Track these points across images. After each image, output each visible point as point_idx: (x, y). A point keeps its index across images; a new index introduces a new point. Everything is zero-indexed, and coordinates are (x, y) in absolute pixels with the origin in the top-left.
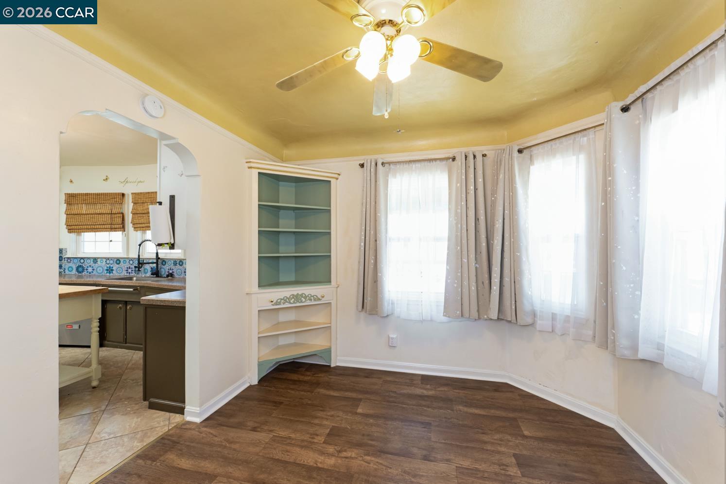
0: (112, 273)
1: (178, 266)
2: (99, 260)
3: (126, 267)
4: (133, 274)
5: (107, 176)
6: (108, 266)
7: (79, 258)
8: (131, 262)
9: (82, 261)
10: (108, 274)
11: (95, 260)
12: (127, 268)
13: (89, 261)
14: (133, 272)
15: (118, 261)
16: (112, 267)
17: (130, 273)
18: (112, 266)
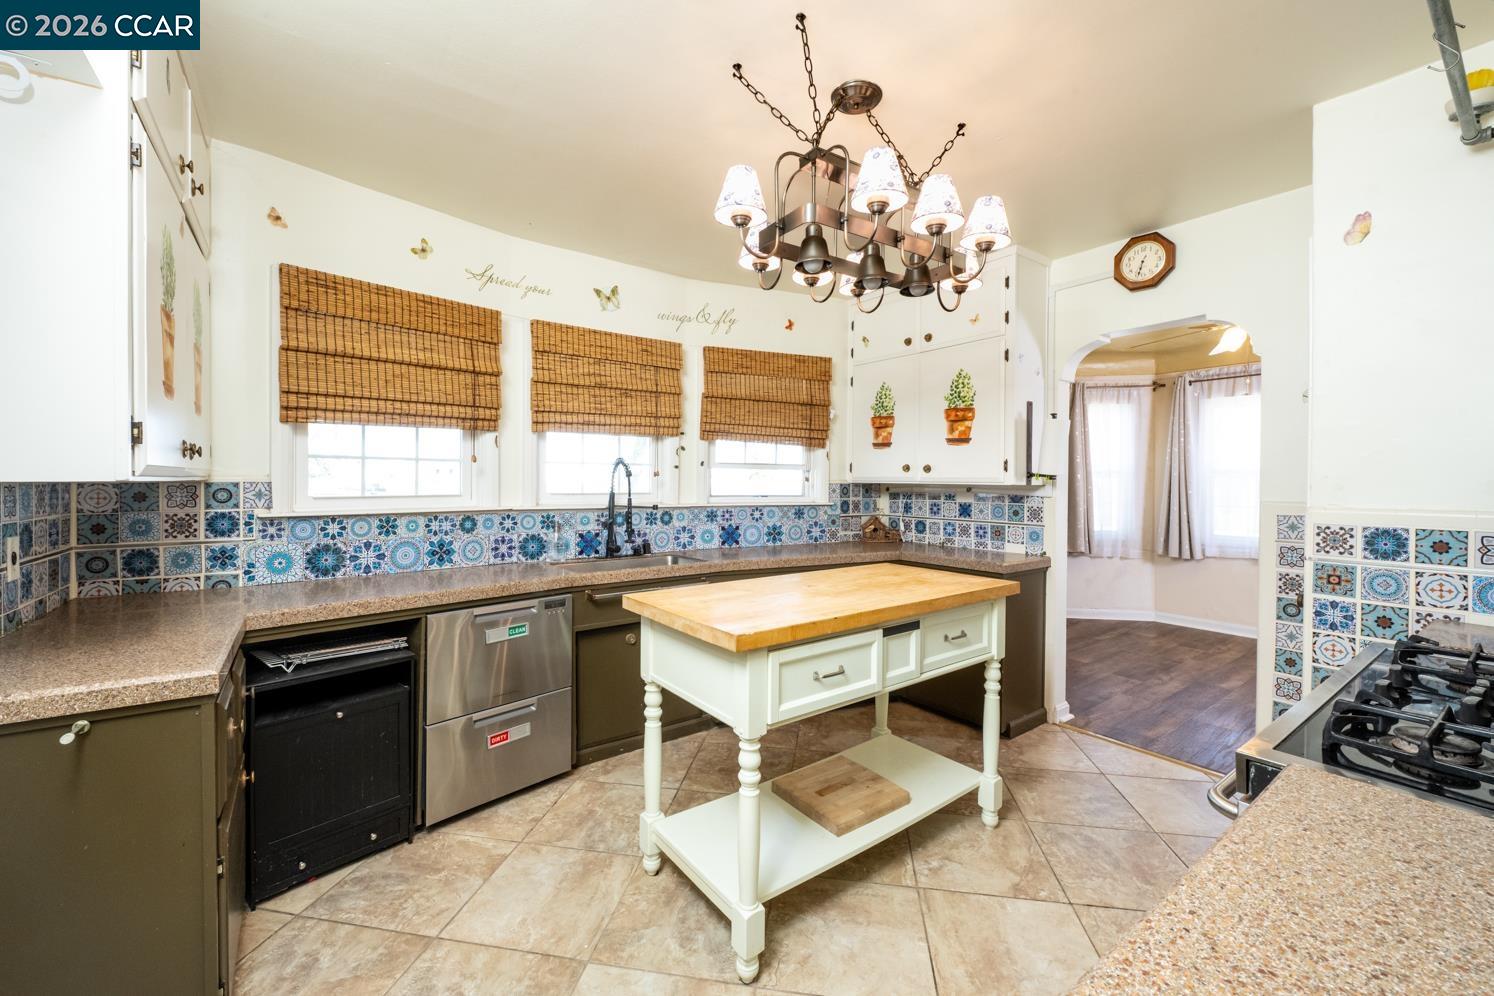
0: (451, 561)
1: (659, 526)
2: (401, 523)
3: (492, 538)
4: (514, 559)
5: (423, 241)
6: (435, 539)
7: (318, 518)
8: (508, 523)
9: (333, 529)
10: (435, 567)
11: (387, 524)
12: (496, 541)
13: (361, 527)
14: (515, 552)
15: (468, 521)
16: (451, 543)
17: (503, 556)
18: (448, 539)
